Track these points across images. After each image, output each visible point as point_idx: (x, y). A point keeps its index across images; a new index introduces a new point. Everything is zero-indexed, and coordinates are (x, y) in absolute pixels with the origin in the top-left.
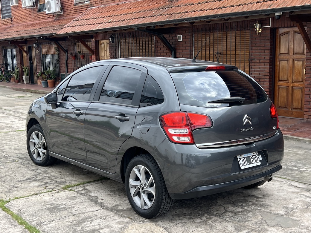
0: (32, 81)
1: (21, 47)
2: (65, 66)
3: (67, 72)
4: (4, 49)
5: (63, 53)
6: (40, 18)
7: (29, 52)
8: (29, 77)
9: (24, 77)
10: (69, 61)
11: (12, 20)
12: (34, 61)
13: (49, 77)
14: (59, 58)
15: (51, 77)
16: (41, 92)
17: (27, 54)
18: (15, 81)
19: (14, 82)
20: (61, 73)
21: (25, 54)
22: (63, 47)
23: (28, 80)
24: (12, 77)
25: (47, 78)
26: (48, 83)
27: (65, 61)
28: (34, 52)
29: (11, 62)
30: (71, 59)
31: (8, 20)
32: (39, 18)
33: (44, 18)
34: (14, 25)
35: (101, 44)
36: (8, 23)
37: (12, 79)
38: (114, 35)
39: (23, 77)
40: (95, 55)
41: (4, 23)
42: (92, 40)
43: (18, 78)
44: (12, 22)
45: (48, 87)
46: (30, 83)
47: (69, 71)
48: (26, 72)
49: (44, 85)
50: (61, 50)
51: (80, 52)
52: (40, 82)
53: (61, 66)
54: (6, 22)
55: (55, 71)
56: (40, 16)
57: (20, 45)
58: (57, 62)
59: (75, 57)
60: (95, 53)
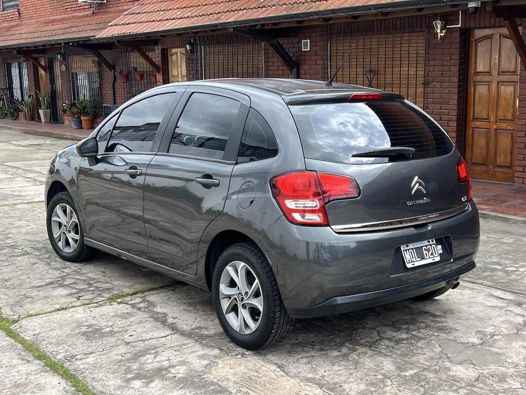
0: (55, 118)
1: (36, 59)
2: (111, 92)
3: (115, 104)
4: (7, 64)
5: (108, 70)
6: (68, 10)
7: (50, 69)
8: (49, 110)
9: (41, 111)
10: (117, 84)
11: (19, 14)
12: (59, 83)
13: (83, 111)
14: (101, 79)
15: (87, 112)
16: (69, 137)
17: (46, 72)
18: (26, 119)
19: (23, 120)
20: (104, 105)
21: (42, 72)
22: (108, 60)
23: (49, 116)
24: (21, 111)
25: (81, 113)
26: (83, 122)
27: (111, 84)
28: (59, 69)
29: (19, 86)
30: (120, 81)
31: (12, 14)
32: (66, 9)
33: (73, 9)
34: (24, 22)
35: (172, 55)
36: (13, 19)
37: (21, 115)
38: (193, 40)
39: (39, 110)
40: (161, 73)
41: (7, 17)
42: (156, 48)
43: (30, 112)
44: (20, 16)
45: (81, 128)
46: (52, 120)
47: (117, 101)
48: (44, 103)
49: (75, 125)
50: (103, 64)
51: (135, 69)
52: (68, 120)
53: (104, 92)
54: (10, 17)
55: (94, 101)
56: (67, 7)
57: (34, 56)
58: (96, 85)
59: (127, 77)
60: (161, 70)
